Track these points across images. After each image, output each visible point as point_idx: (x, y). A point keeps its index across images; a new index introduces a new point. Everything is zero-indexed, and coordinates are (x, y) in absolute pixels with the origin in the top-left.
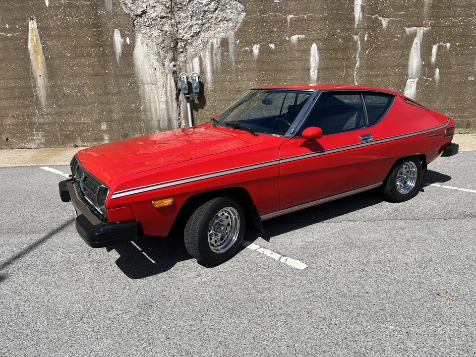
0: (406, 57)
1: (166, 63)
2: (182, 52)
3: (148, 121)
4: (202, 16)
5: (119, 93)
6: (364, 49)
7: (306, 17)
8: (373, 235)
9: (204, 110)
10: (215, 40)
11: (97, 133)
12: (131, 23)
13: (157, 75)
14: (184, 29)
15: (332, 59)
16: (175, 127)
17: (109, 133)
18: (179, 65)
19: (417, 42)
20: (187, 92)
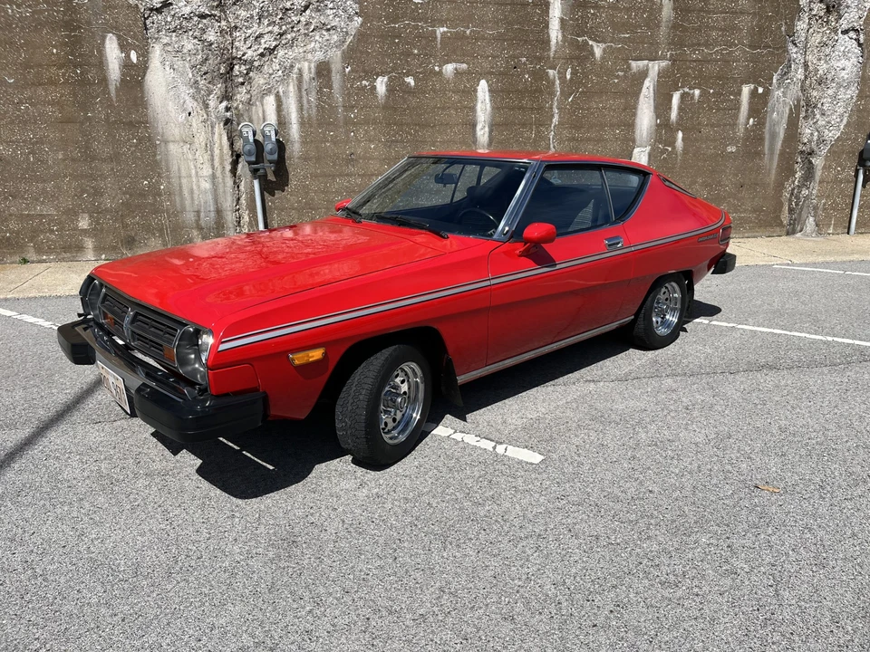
0: (631, 109)
1: (212, 104)
2: (243, 84)
3: (176, 213)
4: (281, 19)
5: (115, 157)
6: (565, 95)
7: (468, 32)
8: (631, 403)
9: (285, 193)
10: (306, 64)
11: (71, 236)
12: (140, 24)
13: (194, 124)
14: (245, 40)
15: (513, 109)
16: (231, 225)
17: (95, 236)
18: (236, 108)
19: (648, 86)
20: (253, 159)
